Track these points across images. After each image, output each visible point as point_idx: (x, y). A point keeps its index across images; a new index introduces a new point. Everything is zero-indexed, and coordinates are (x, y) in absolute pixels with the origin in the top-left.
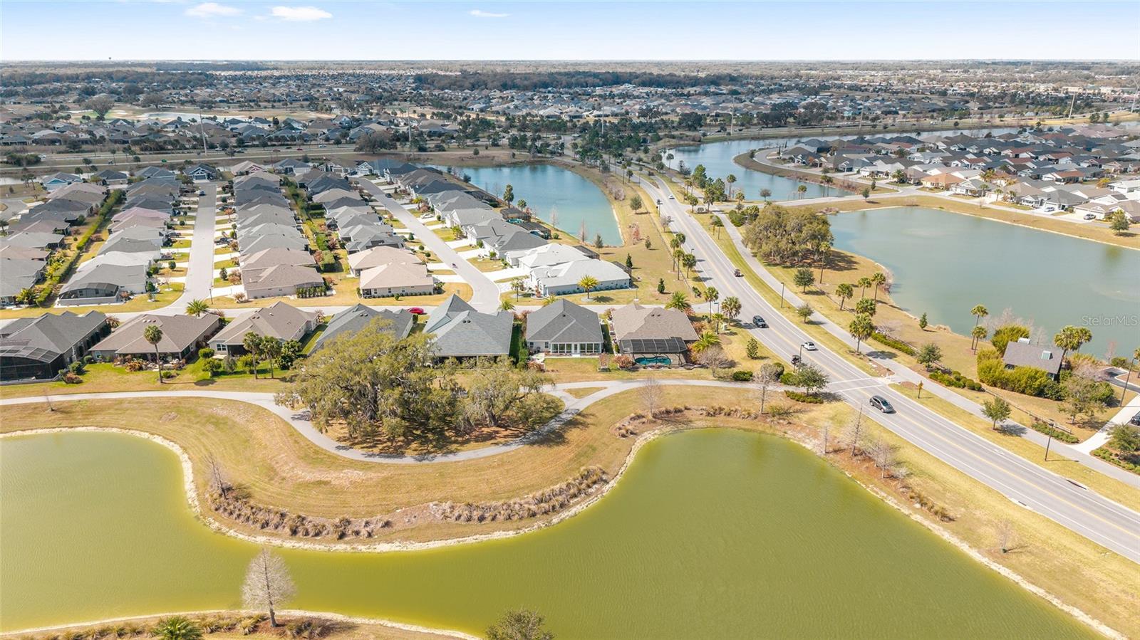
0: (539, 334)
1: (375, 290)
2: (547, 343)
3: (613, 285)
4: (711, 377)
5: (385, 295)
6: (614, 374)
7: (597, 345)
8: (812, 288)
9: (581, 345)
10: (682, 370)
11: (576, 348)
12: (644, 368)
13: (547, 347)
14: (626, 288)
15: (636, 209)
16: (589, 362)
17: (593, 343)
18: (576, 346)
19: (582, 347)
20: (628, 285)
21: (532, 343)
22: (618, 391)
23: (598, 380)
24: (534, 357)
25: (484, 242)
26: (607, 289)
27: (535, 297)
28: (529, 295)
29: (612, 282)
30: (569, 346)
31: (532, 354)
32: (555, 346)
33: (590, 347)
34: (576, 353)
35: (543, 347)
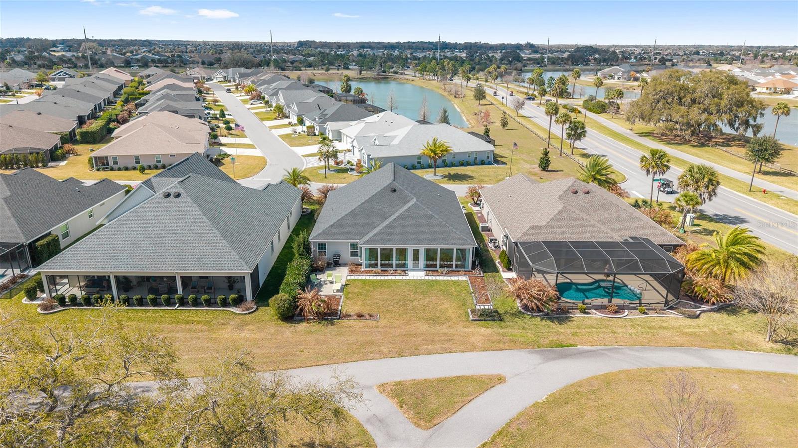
0: (340, 227)
1: (115, 158)
2: (354, 246)
3: (471, 160)
4: (762, 340)
5: (130, 166)
6: (514, 329)
7: (462, 253)
8: (777, 166)
9: (428, 251)
10: (673, 318)
11: (416, 257)
12: (584, 312)
13: (354, 254)
14: (489, 164)
15: (480, 99)
16: (445, 290)
17: (455, 247)
18: (416, 253)
19: (431, 255)
20: (491, 160)
21: (322, 246)
22: (541, 396)
23: (473, 348)
24: (322, 277)
25: (305, 118)
26: (462, 165)
27: (354, 173)
28: (345, 171)
29: (470, 154)
30: (402, 253)
31: (320, 270)
32: (372, 253)
33: (447, 255)
34: (416, 268)
35: (346, 255)
